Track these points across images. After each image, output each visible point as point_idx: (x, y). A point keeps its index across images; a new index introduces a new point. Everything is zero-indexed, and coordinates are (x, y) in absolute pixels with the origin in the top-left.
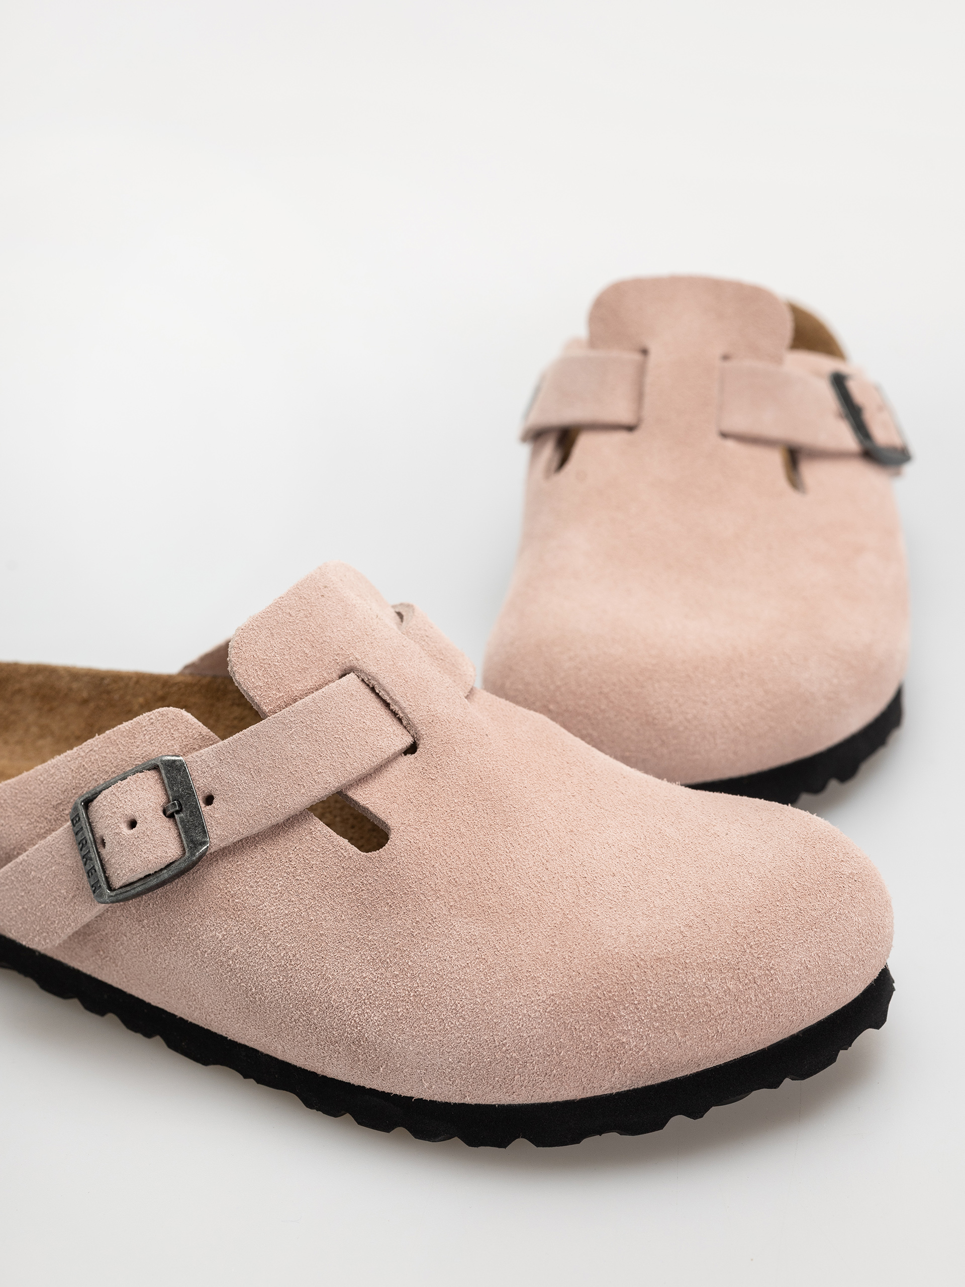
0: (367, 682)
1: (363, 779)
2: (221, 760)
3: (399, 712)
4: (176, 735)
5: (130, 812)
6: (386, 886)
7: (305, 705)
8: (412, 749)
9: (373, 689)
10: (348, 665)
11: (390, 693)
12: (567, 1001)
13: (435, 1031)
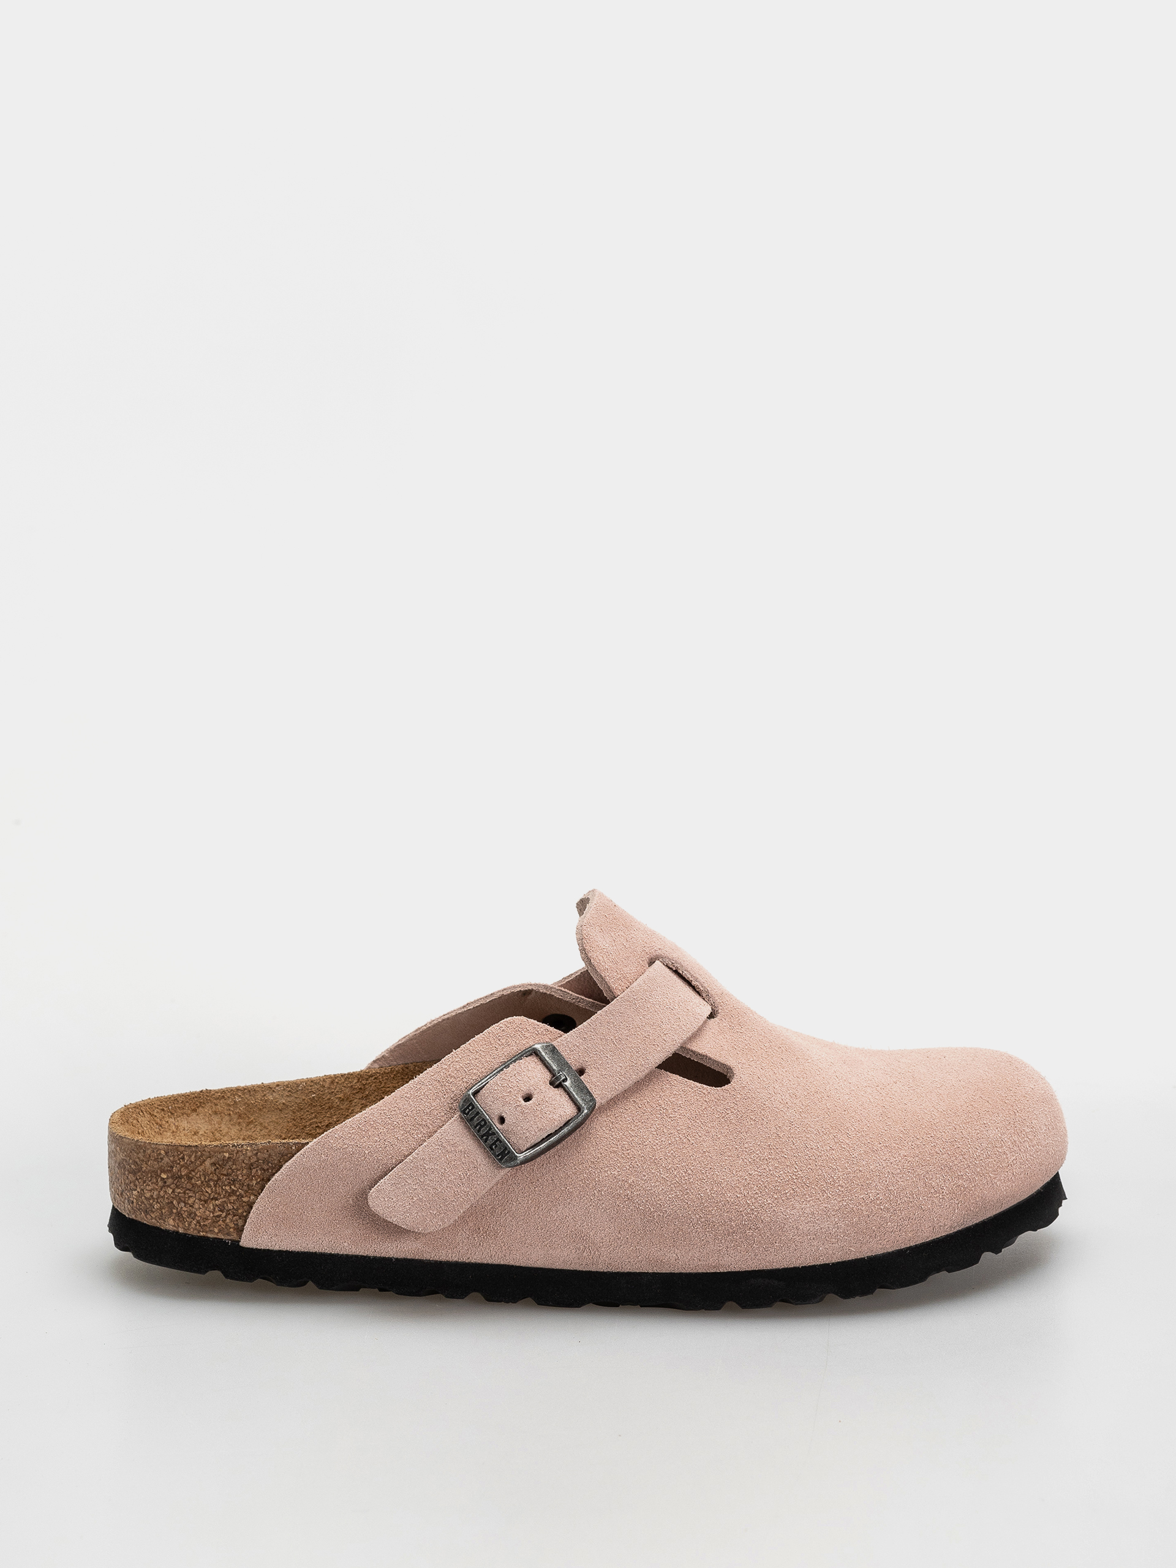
0: (671, 967)
1: (694, 1036)
2: (585, 1038)
3: (700, 987)
4: (527, 1035)
5: (525, 1089)
6: (746, 1107)
7: (639, 985)
8: (712, 1016)
9: (676, 972)
10: (654, 954)
11: (691, 972)
12: (917, 1159)
13: (820, 1201)
